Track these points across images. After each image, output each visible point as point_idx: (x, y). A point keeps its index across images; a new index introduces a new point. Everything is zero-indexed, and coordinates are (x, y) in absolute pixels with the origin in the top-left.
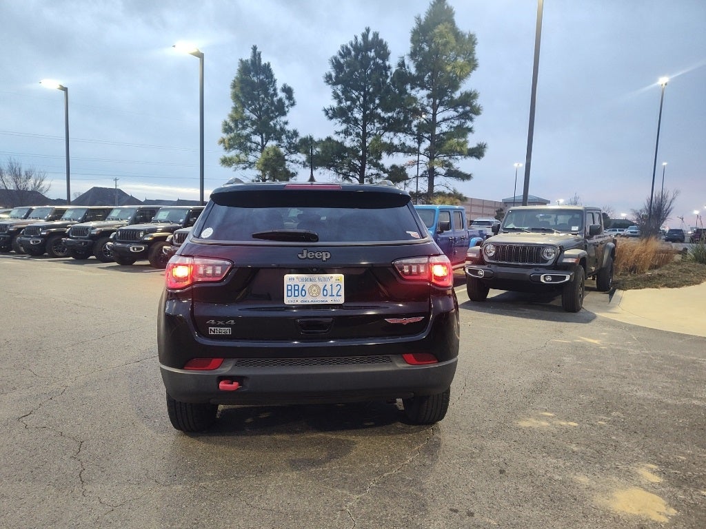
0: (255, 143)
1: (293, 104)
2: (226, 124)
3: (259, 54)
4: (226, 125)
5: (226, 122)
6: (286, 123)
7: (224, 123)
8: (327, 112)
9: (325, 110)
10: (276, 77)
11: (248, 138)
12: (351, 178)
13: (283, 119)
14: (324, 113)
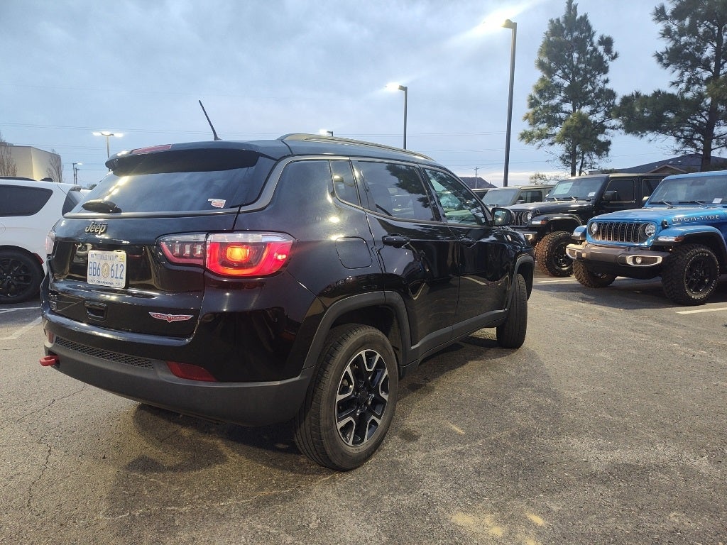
0: (566, 112)
1: (614, 58)
2: (531, 97)
3: (575, 7)
4: (532, 99)
5: (531, 96)
6: (606, 81)
7: (530, 98)
8: (659, 57)
9: (658, 55)
10: (594, 29)
11: (557, 108)
12: (695, 142)
13: (604, 77)
14: (655, 59)
